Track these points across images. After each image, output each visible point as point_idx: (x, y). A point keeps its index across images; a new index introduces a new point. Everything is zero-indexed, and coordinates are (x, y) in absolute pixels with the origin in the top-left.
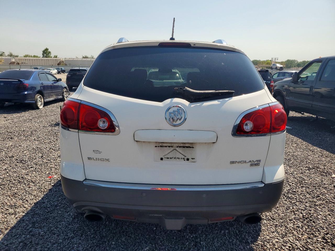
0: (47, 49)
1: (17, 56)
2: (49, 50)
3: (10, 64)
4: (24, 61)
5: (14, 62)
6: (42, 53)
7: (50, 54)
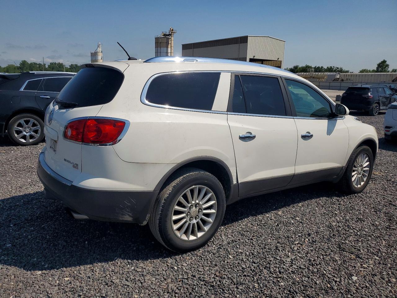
0: (384, 62)
1: (347, 72)
2: (387, 63)
3: (333, 81)
4: (350, 78)
5: (338, 79)
6: (377, 66)
7: (387, 68)
